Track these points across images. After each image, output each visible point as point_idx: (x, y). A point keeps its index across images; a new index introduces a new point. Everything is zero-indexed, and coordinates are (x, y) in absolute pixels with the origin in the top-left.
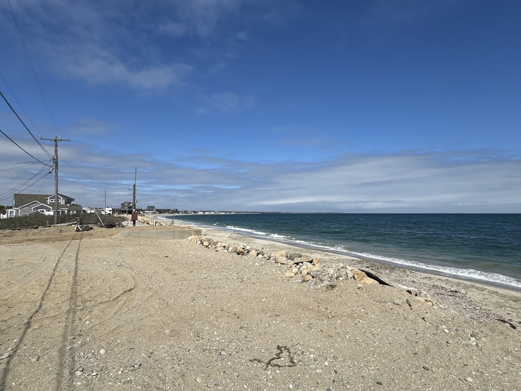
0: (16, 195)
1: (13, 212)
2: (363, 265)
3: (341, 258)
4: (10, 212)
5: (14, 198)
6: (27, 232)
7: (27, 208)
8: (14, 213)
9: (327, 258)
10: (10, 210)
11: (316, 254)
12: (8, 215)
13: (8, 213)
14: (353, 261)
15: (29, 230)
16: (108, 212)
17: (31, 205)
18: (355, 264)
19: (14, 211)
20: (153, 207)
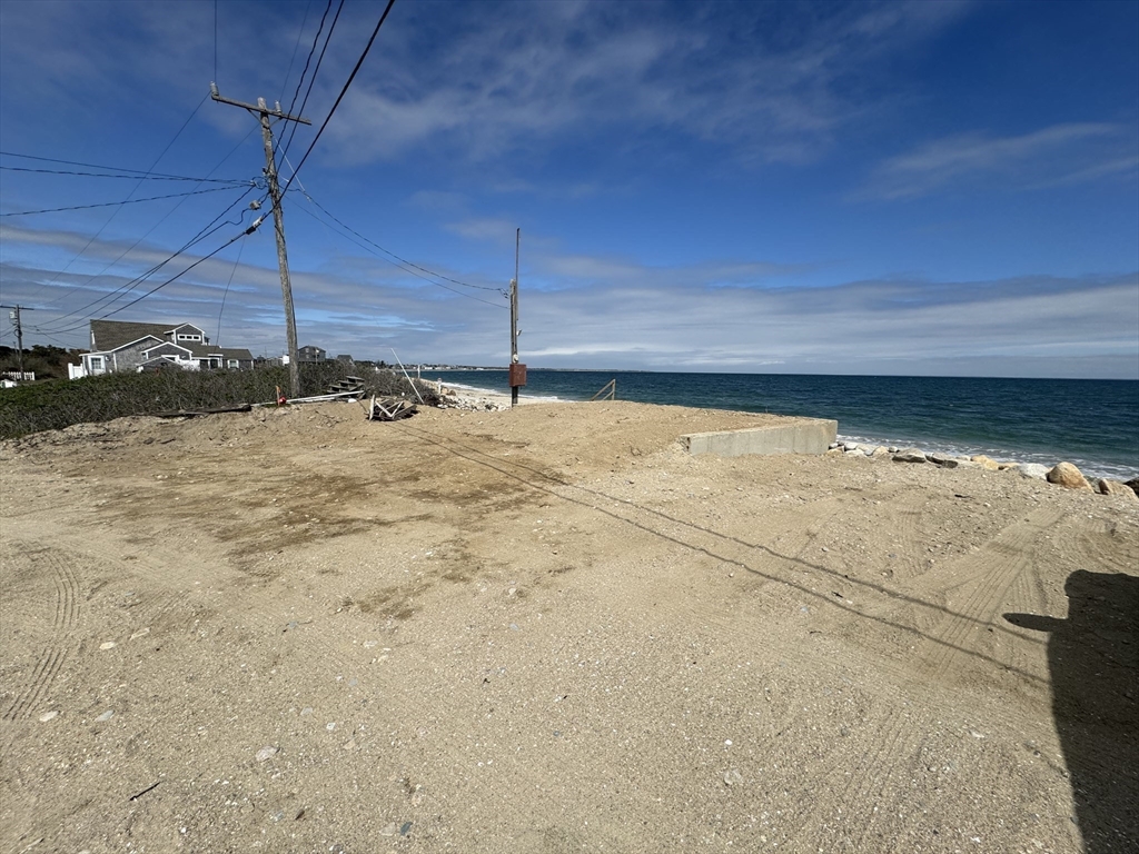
0: (95, 325)
1: (99, 359)
4: (93, 360)
5: (92, 328)
6: (221, 424)
7: (132, 350)
8: (103, 365)
10: (90, 356)
12: (87, 367)
13: (87, 363)
15: (225, 419)
17: (141, 346)
19: (102, 357)
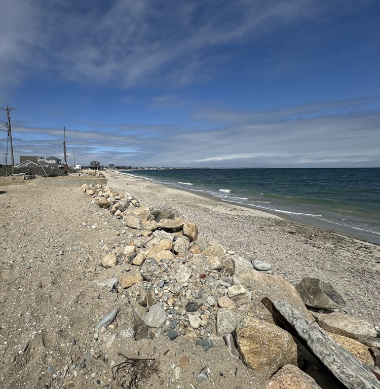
0: (21, 157)
2: (285, 228)
3: (251, 215)
9: (234, 213)
11: (221, 207)
14: (269, 220)
16: (79, 168)
18: (271, 226)
20: (113, 165)
